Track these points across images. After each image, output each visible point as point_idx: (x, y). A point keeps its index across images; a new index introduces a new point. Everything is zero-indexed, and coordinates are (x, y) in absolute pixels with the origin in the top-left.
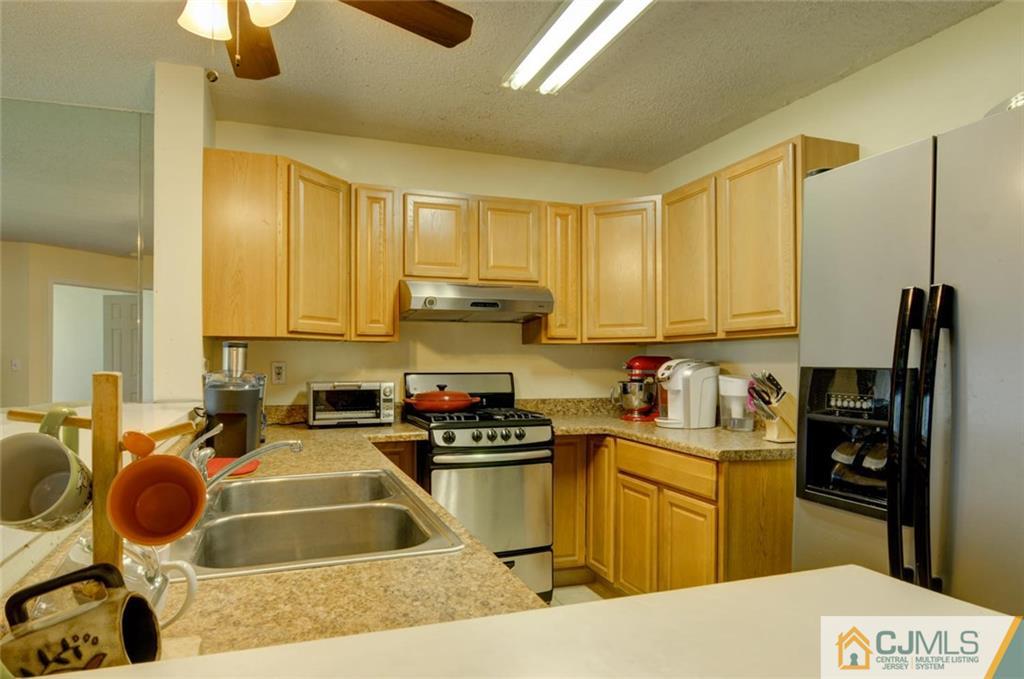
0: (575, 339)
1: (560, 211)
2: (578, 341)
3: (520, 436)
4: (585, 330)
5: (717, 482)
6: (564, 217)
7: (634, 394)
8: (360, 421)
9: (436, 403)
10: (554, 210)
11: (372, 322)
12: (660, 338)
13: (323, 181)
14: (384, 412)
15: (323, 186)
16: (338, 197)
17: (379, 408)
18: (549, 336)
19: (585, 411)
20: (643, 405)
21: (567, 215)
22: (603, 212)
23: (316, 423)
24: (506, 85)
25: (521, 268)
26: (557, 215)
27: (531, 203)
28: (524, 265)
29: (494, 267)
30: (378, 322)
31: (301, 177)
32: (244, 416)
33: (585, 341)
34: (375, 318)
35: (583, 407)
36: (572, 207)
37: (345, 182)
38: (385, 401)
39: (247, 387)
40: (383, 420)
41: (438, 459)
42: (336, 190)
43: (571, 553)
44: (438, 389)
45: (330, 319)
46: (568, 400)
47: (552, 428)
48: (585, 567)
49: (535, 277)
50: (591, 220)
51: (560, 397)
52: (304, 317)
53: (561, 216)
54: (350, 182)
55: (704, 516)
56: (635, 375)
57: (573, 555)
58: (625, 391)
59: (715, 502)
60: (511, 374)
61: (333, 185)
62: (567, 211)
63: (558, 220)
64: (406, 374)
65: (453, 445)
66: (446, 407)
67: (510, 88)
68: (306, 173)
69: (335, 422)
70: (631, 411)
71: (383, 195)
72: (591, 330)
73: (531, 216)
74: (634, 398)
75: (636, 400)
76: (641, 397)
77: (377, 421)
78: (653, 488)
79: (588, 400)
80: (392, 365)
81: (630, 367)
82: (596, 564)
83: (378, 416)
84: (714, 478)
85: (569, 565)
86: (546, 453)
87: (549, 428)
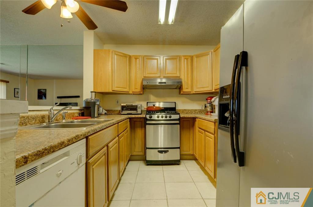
0: (191, 92)
1: (186, 57)
2: (192, 93)
3: (170, 117)
4: (194, 90)
5: (215, 129)
6: (187, 59)
7: (208, 107)
8: (132, 113)
9: (152, 109)
10: (184, 57)
11: (136, 89)
12: (214, 91)
13: (122, 55)
14: (138, 110)
15: (122, 56)
16: (127, 59)
17: (137, 110)
18: (183, 91)
19: (197, 113)
20: (211, 110)
21: (188, 59)
22: (198, 56)
23: (122, 113)
24: (159, 23)
25: (175, 74)
26: (185, 59)
27: (178, 56)
28: (176, 73)
29: (167, 74)
30: (137, 89)
31: (115, 54)
32: (90, 107)
33: (194, 93)
34: (136, 88)
35: (197, 112)
36: (190, 56)
37: (129, 55)
38: (139, 108)
39: (93, 101)
40: (138, 113)
41: (148, 122)
42: (126, 57)
43: (189, 150)
44: (153, 106)
45: (124, 88)
46: (192, 110)
47: (180, 115)
48: (193, 155)
49: (179, 76)
50: (195, 59)
51: (190, 109)
52: (116, 87)
53: (186, 59)
54: (130, 55)
55: (212, 139)
56: (209, 102)
57: (190, 151)
58: (206, 107)
59: (214, 134)
60: (175, 102)
61: (125, 56)
62: (188, 57)
63: (185, 60)
64: (147, 103)
65: (152, 119)
66: (154, 110)
67: (161, 24)
68: (116, 53)
69: (126, 113)
70: (208, 112)
71: (138, 57)
72: (196, 90)
73: (177, 59)
74: (208, 108)
75: (209, 109)
76: (210, 108)
77: (137, 113)
78: (203, 131)
79: (198, 110)
80: (144, 100)
81: (207, 100)
82: (195, 154)
83: (137, 112)
84: (214, 127)
85: (189, 154)
86: (178, 122)
87: (179, 115)
